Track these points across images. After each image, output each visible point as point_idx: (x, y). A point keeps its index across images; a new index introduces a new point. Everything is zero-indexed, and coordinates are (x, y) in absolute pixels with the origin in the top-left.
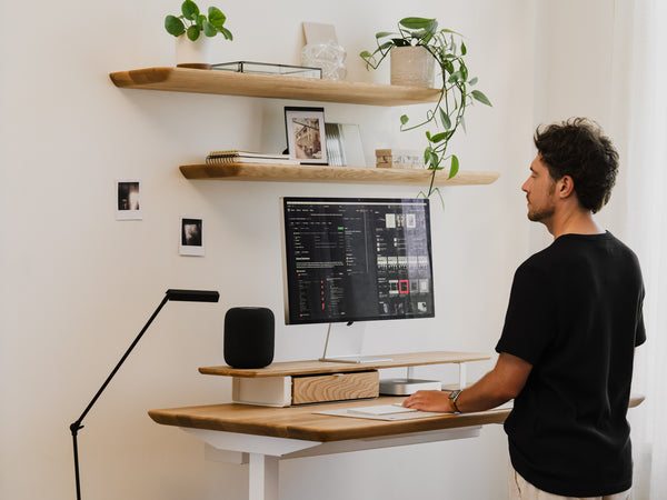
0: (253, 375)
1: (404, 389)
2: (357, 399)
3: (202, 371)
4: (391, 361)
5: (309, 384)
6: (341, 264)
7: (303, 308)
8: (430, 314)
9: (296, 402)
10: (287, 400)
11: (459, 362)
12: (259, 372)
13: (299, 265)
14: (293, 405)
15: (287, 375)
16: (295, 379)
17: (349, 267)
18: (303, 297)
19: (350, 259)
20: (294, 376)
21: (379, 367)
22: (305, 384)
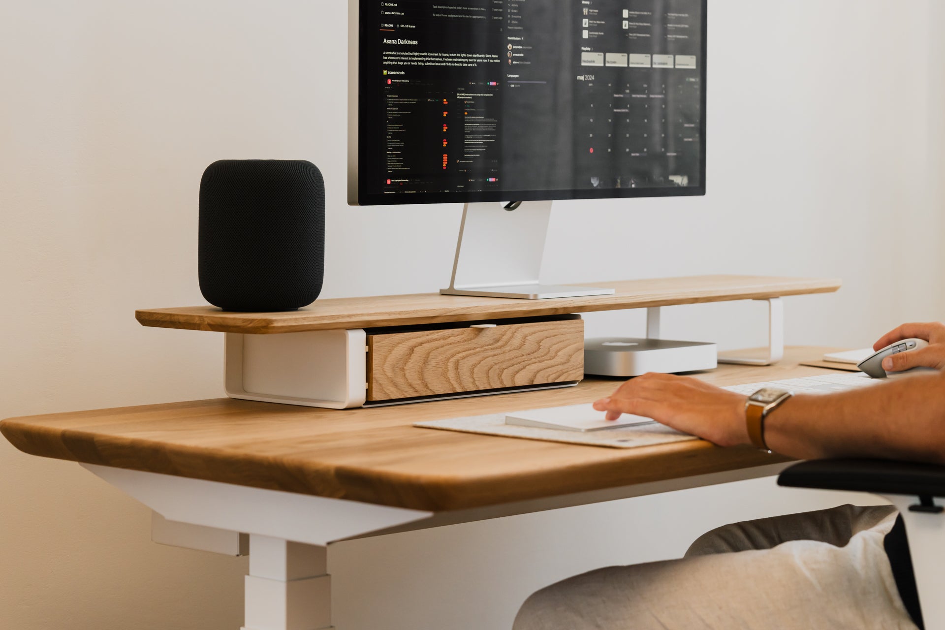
0: (264, 328)
1: (630, 363)
2: (532, 387)
3: (147, 319)
4: (612, 295)
5: (412, 350)
6: (494, 59)
7: (393, 163)
8: (697, 187)
9: (377, 396)
10: (356, 391)
11: (766, 297)
12: (281, 319)
13: (389, 58)
14: (370, 402)
15: (354, 327)
16: (376, 338)
17: (514, 69)
18: (395, 136)
19: (513, 48)
20: (372, 330)
21: (583, 309)
22: (400, 350)
